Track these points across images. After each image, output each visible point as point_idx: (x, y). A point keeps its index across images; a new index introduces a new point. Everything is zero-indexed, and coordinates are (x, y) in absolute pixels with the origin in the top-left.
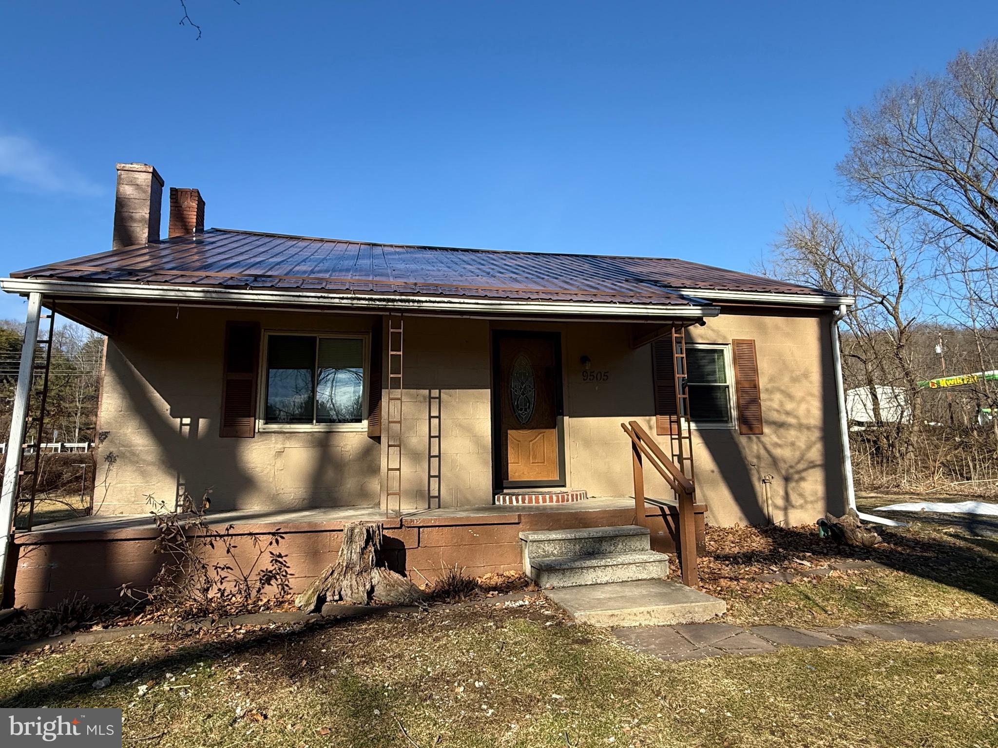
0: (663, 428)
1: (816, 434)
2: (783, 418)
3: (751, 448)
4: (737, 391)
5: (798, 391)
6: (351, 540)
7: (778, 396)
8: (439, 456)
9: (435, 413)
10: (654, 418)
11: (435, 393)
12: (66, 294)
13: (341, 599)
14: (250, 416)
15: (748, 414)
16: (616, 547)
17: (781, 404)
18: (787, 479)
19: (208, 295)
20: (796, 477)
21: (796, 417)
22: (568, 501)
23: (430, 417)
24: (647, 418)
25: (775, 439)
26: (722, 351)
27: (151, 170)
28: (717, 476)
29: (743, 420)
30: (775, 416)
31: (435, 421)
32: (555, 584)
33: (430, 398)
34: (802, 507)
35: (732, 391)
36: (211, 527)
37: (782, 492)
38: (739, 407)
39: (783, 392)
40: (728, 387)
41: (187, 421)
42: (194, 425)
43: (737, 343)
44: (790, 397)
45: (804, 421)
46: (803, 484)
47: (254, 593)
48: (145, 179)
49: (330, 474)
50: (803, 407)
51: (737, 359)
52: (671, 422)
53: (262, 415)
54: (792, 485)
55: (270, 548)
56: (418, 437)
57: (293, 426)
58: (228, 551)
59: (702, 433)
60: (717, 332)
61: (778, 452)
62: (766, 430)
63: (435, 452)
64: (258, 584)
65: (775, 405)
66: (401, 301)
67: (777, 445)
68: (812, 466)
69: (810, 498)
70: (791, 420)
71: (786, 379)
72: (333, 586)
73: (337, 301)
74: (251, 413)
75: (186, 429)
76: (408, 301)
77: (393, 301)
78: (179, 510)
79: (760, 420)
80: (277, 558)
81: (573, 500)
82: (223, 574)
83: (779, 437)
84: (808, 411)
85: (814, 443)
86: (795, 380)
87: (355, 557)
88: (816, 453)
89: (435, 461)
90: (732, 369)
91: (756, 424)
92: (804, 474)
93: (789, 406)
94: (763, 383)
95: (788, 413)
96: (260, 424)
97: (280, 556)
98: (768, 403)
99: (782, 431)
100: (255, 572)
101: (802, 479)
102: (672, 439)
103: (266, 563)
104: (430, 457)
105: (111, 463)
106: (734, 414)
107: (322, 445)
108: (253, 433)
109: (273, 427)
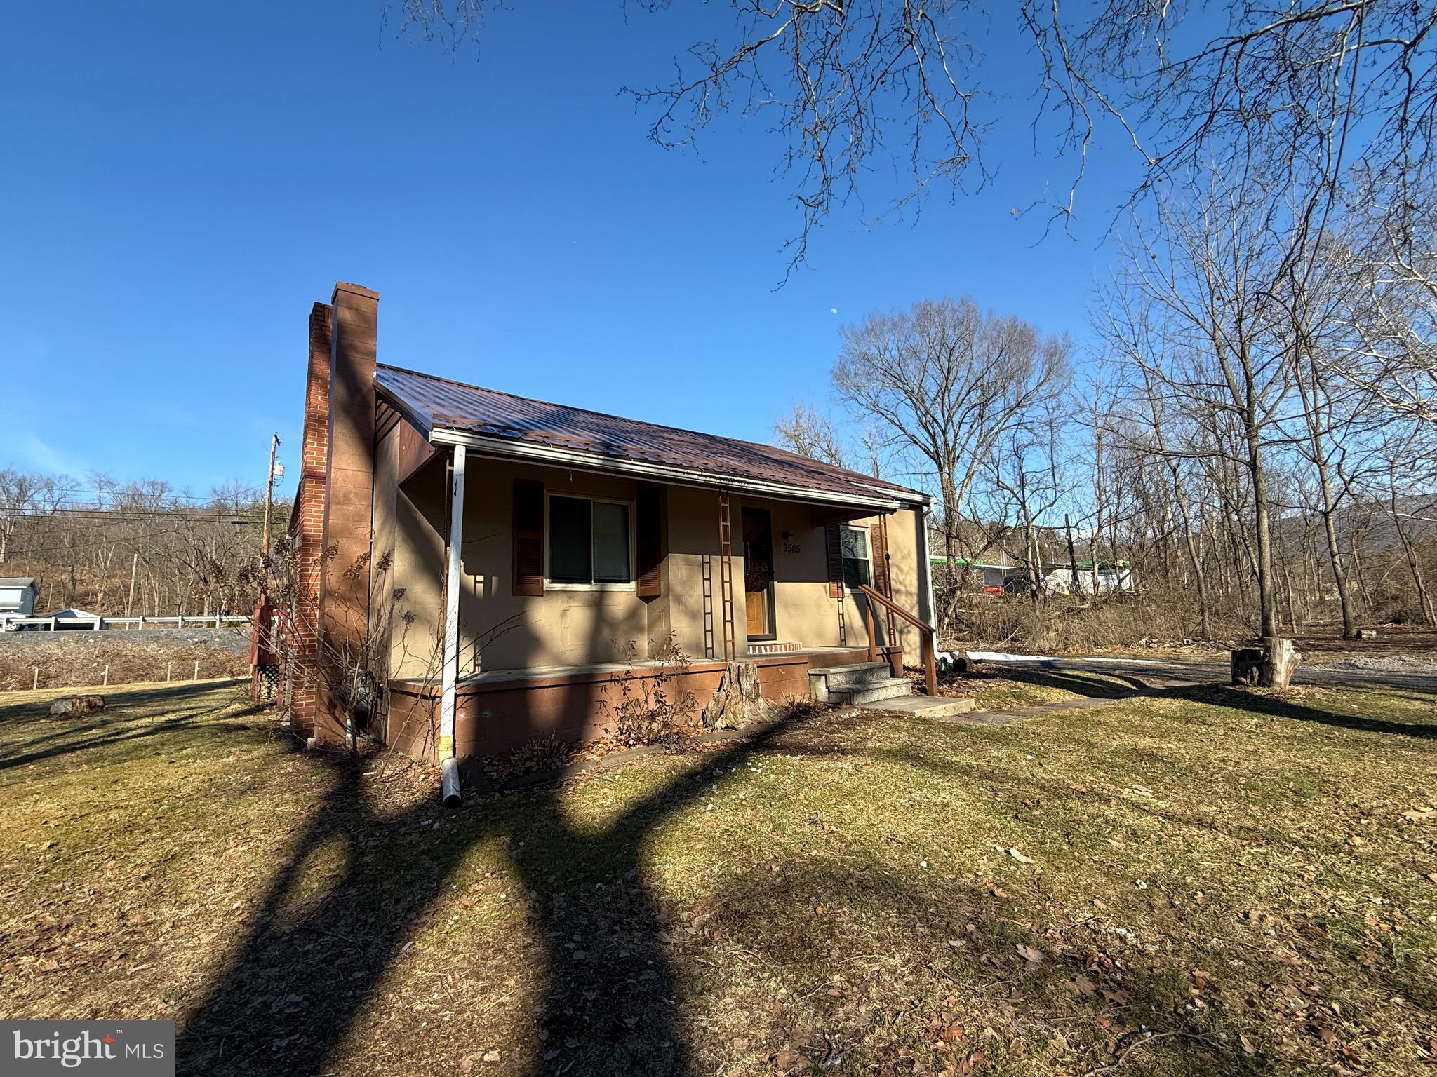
0: (834, 593)
1: (915, 599)
2: (900, 586)
4: (874, 564)
5: (904, 566)
8: (711, 613)
9: (707, 576)
10: (828, 584)
11: (706, 558)
12: (498, 451)
14: (539, 575)
15: (881, 582)
17: (900, 576)
19: (606, 463)
20: (906, 630)
21: (905, 586)
22: (778, 651)
23: (704, 579)
24: (823, 583)
26: (863, 533)
29: (877, 587)
30: (897, 584)
31: (707, 583)
33: (704, 562)
34: (909, 653)
35: (871, 564)
38: (875, 577)
39: (897, 567)
40: (868, 561)
41: (480, 578)
42: (487, 583)
43: (873, 527)
44: (901, 571)
45: (909, 589)
46: (910, 636)
48: (369, 305)
50: (908, 578)
51: (873, 539)
52: (838, 588)
53: (548, 575)
54: (904, 636)
56: (694, 597)
57: (570, 585)
58: (625, 694)
59: (854, 597)
63: (708, 610)
65: (896, 577)
66: (738, 481)
68: (914, 622)
69: (914, 647)
70: (903, 589)
71: (899, 557)
73: (696, 477)
74: (540, 573)
75: (480, 587)
76: (742, 482)
77: (734, 480)
78: (480, 669)
81: (793, 649)
83: (896, 600)
84: (911, 580)
85: (915, 606)
86: (904, 558)
88: (915, 613)
89: (708, 617)
90: (871, 547)
91: (883, 590)
92: (910, 628)
95: (902, 583)
96: (546, 582)
99: (897, 596)
101: (909, 632)
102: (839, 600)
104: (705, 614)
105: (409, 622)
106: (872, 581)
107: (598, 604)
108: (541, 593)
109: (558, 586)
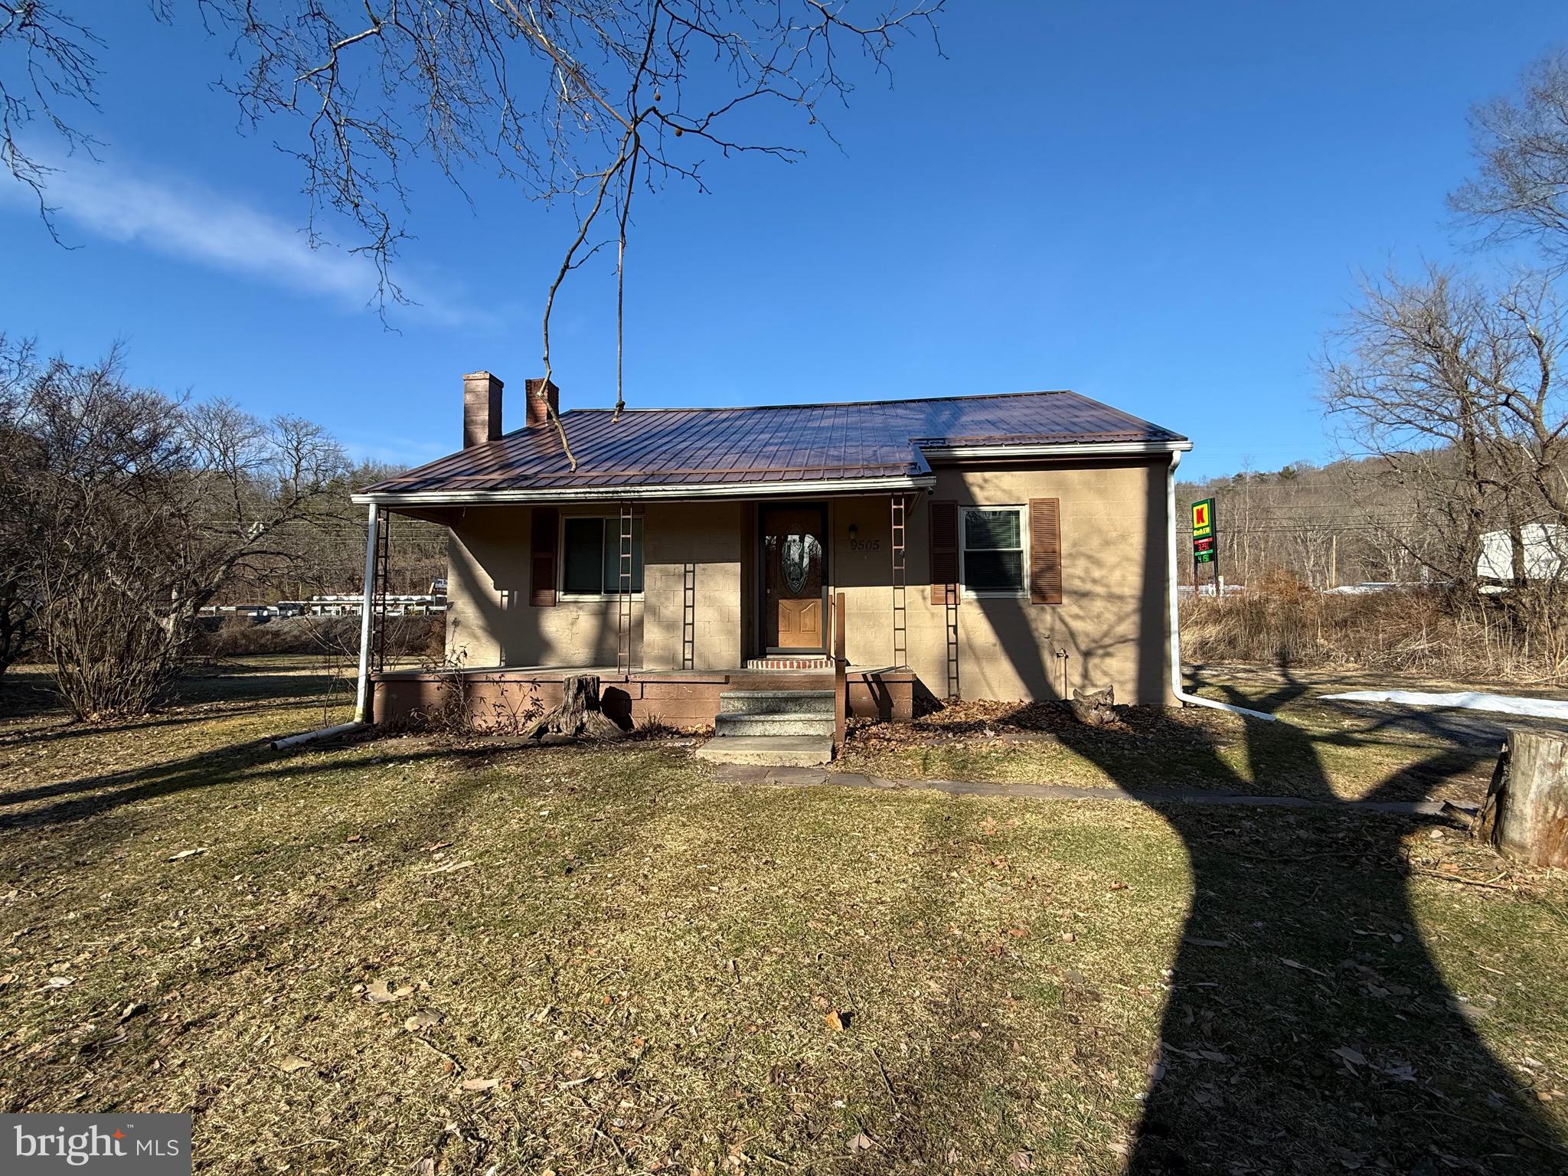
0: (939, 598)
1: (1132, 605)
2: (1088, 587)
3: (1043, 620)
4: (1032, 556)
5: (1109, 557)
6: (568, 688)
7: (1082, 563)
8: (693, 624)
9: (689, 585)
10: (928, 588)
11: (690, 567)
13: (559, 731)
14: (551, 589)
15: (1042, 582)
16: (801, 707)
17: (1087, 570)
18: (1087, 654)
20: (1101, 652)
21: (1107, 586)
22: (810, 667)
23: (685, 589)
24: (921, 587)
25: (1075, 610)
26: (1017, 513)
27: (488, 376)
28: (999, 649)
29: (1036, 590)
30: (1077, 584)
31: (689, 593)
32: (726, 733)
33: (686, 571)
35: (1026, 557)
36: (489, 675)
37: (1080, 669)
38: (1033, 573)
39: (1089, 557)
40: (1022, 552)
41: (506, 593)
42: (510, 597)
43: (1035, 505)
44: (1098, 563)
45: (1117, 590)
46: (1108, 661)
47: (520, 726)
48: (483, 385)
49: (612, 640)
50: (1117, 575)
51: (1034, 521)
52: (947, 591)
53: (562, 587)
54: (1094, 661)
55: (531, 694)
56: (673, 608)
59: (982, 603)
60: (1008, 493)
61: (1077, 625)
62: (1065, 600)
63: (689, 620)
64: (523, 720)
65: (1079, 571)
67: (1077, 617)
68: (1124, 640)
69: (1118, 677)
70: (1099, 589)
71: (1095, 542)
72: (553, 721)
74: (553, 586)
75: (505, 600)
78: (503, 664)
79: (1059, 590)
80: (535, 702)
81: (816, 667)
82: (499, 710)
83: (1080, 607)
84: (1124, 577)
85: (1127, 615)
86: (1107, 543)
87: (570, 700)
88: (1129, 627)
89: (689, 628)
90: (1028, 532)
91: (1051, 594)
92: (1110, 650)
93: (1097, 574)
94: (1065, 547)
95: (1094, 581)
96: (559, 594)
97: (538, 700)
98: (1070, 571)
99: (1085, 602)
100: (520, 711)
101: (1108, 655)
102: (948, 609)
103: (528, 706)
104: (685, 624)
105: (456, 626)
106: (1027, 582)
107: (603, 614)
108: (555, 603)
109: (570, 598)
